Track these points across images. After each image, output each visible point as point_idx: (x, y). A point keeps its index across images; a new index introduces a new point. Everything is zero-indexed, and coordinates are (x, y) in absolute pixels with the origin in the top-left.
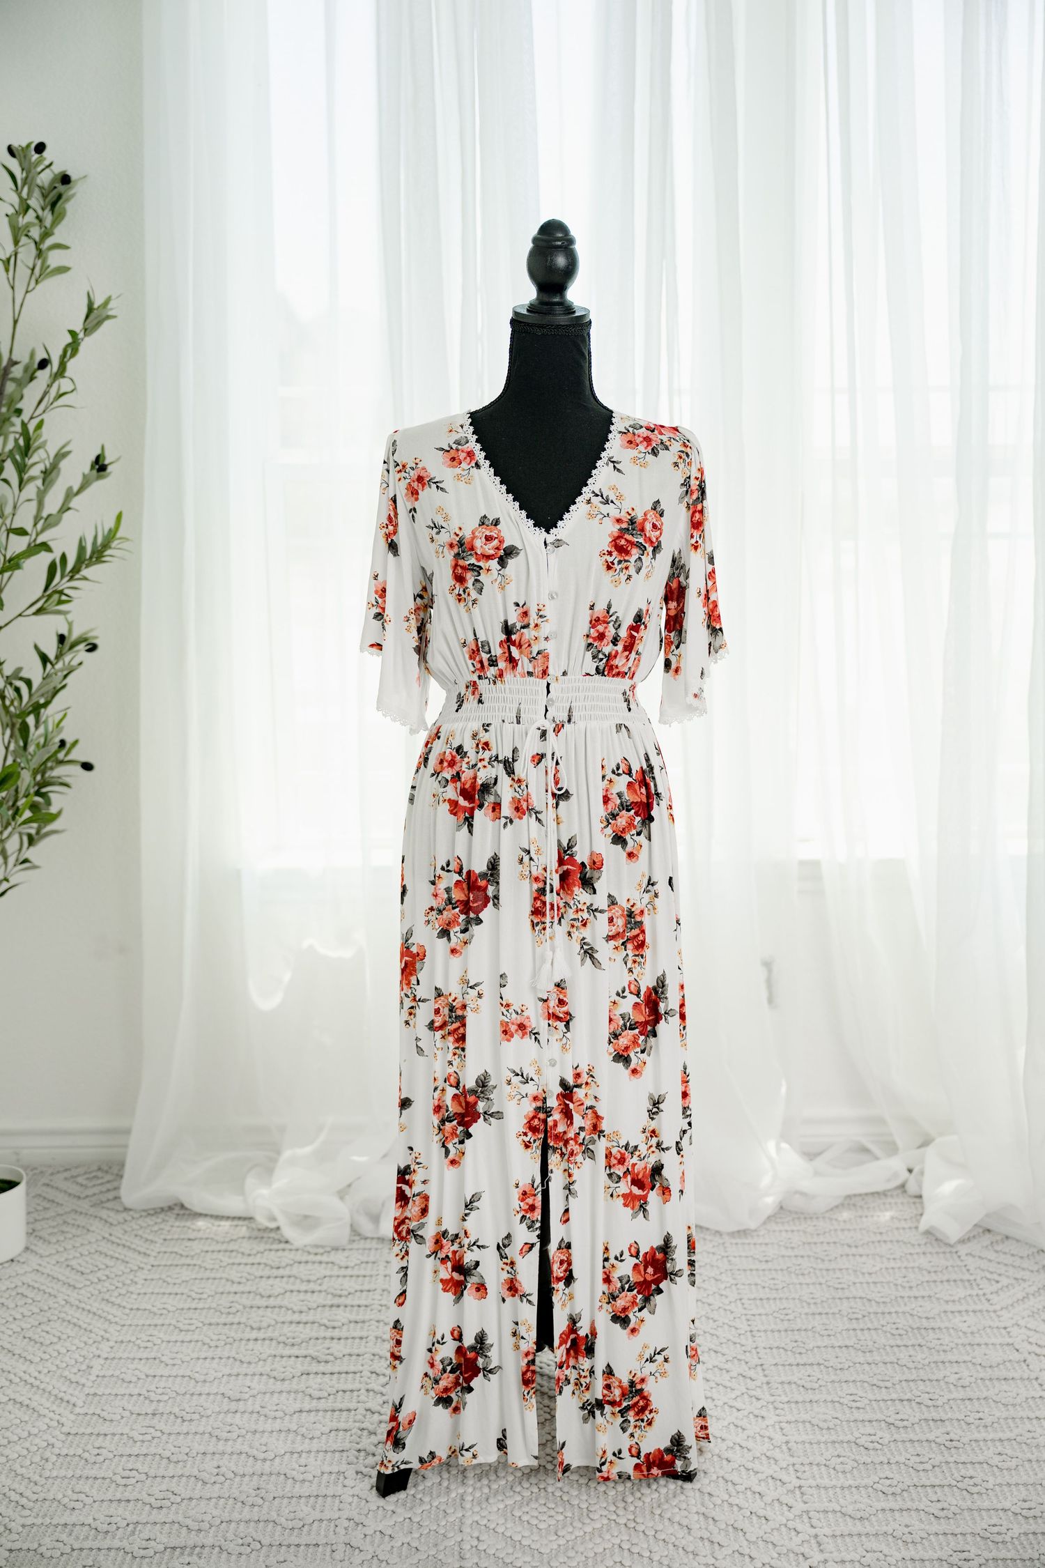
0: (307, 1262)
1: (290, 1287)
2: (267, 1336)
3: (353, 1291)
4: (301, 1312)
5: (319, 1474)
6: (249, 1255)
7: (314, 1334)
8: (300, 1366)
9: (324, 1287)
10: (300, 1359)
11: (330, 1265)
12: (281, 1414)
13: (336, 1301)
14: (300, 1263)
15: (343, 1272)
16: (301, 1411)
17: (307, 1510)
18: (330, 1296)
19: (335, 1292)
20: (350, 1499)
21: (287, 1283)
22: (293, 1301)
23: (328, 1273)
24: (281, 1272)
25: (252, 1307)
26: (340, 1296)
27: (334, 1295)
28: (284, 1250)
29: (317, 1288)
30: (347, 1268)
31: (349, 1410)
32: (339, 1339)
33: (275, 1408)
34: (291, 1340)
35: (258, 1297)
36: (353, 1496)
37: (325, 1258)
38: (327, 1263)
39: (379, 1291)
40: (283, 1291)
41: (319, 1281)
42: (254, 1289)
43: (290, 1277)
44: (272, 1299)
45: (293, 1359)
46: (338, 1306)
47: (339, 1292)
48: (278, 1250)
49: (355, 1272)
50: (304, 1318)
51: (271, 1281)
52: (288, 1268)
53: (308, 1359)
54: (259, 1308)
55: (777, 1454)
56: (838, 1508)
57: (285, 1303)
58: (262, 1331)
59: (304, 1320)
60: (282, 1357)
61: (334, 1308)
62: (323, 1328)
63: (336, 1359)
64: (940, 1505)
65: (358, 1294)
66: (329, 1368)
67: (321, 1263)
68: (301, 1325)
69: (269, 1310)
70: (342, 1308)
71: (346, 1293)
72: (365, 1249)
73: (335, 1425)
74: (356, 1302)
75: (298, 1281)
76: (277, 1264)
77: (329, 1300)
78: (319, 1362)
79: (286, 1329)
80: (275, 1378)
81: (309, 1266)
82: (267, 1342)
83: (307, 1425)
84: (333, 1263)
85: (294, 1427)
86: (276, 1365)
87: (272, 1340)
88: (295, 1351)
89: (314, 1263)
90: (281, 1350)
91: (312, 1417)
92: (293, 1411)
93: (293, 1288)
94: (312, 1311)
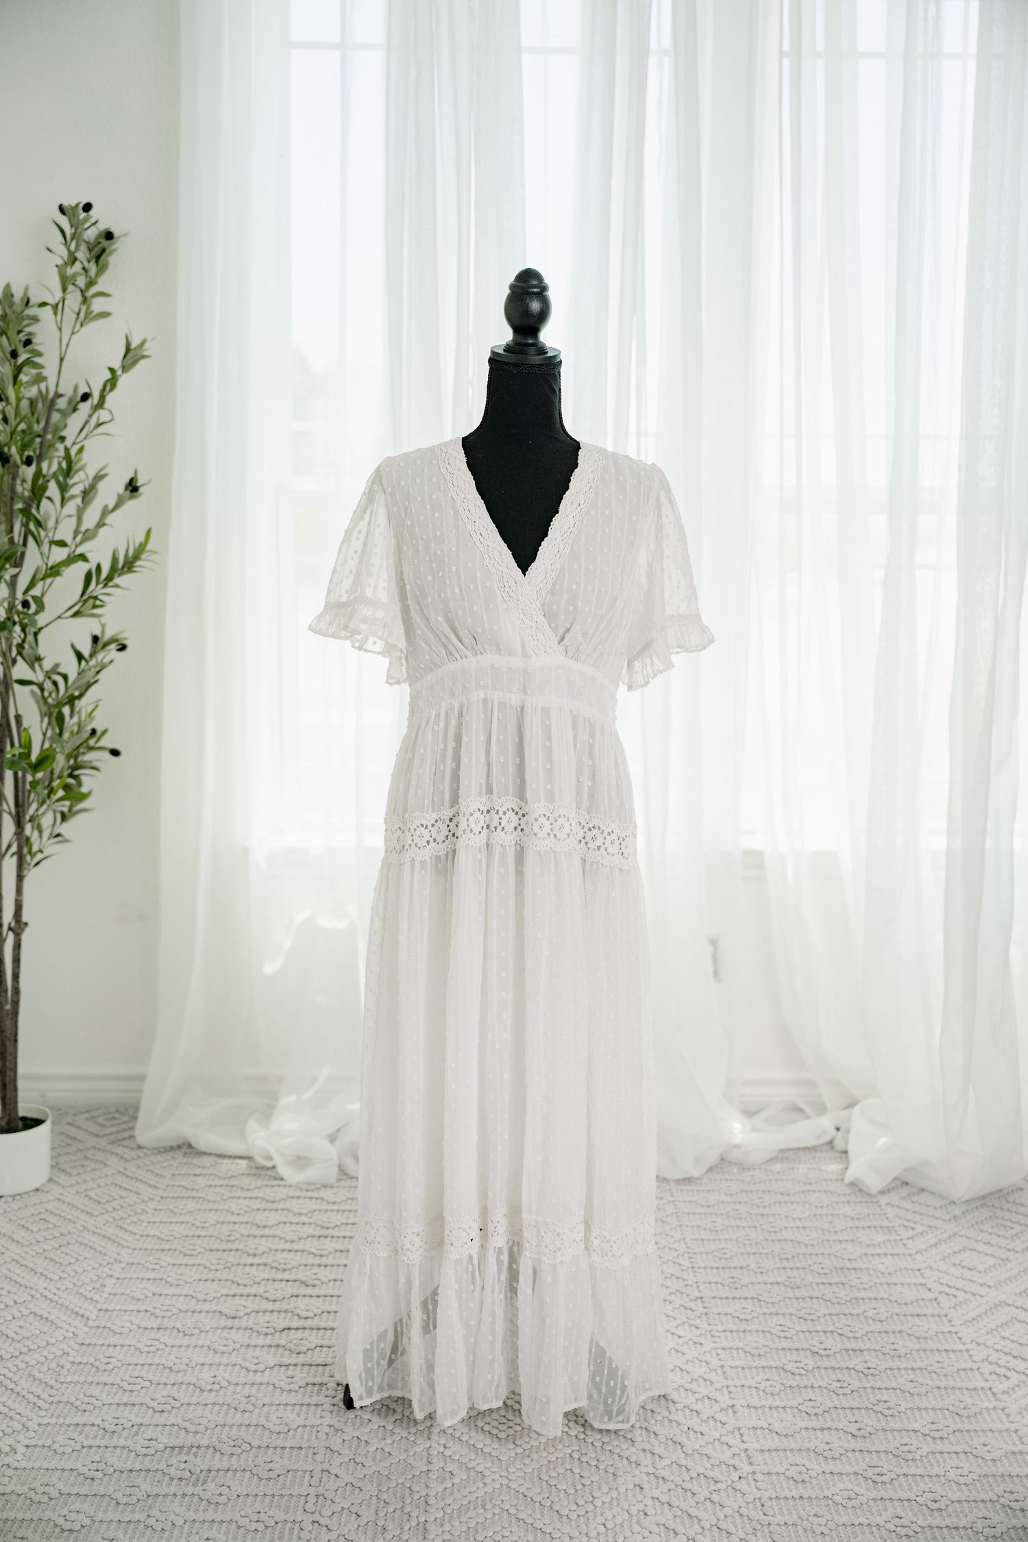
0: (299, 1197)
1: (283, 1219)
2: (261, 1262)
3: (339, 1224)
4: (292, 1241)
5: (305, 1385)
6: (248, 1190)
7: (304, 1261)
8: (290, 1289)
9: (313, 1220)
10: (291, 1283)
11: (319, 1201)
12: (272, 1331)
13: (324, 1232)
14: (293, 1197)
15: (331, 1207)
16: (289, 1329)
17: (292, 1416)
18: (319, 1228)
19: (322, 1224)
21: (281, 1215)
22: (285, 1231)
23: (318, 1207)
24: (276, 1206)
25: (249, 1236)
26: (328, 1228)
27: (323, 1227)
28: (279, 1186)
29: (307, 1220)
30: (334, 1203)
31: (332, 1329)
32: (326, 1266)
33: (267, 1325)
34: (283, 1266)
35: (255, 1227)
37: (315, 1194)
38: (317, 1199)
40: (277, 1222)
41: (310, 1215)
42: (251, 1220)
43: (283, 1210)
44: (267, 1229)
45: (284, 1282)
46: (326, 1237)
47: (327, 1225)
48: (273, 1186)
49: (342, 1207)
50: (295, 1246)
51: (266, 1214)
52: (282, 1202)
53: (298, 1283)
54: (255, 1236)
55: (713, 1376)
56: (766, 1426)
57: (279, 1233)
58: (258, 1257)
60: (274, 1281)
61: (322, 1239)
62: (312, 1256)
63: (322, 1283)
64: (857, 1426)
65: (343, 1226)
66: (315, 1291)
67: (311, 1198)
68: (292, 1253)
69: (264, 1239)
70: (329, 1239)
71: (333, 1225)
72: (351, 1187)
73: (319, 1342)
74: (342, 1234)
75: (291, 1214)
76: (272, 1199)
77: (318, 1232)
78: (307, 1286)
79: (279, 1256)
80: (267, 1299)
81: (301, 1201)
82: (261, 1267)
83: (294, 1342)
84: (322, 1199)
85: (283, 1342)
86: (268, 1288)
87: (266, 1265)
88: (286, 1276)
89: (305, 1198)
90: (274, 1274)
91: (299, 1334)
92: (282, 1329)
93: (286, 1220)
94: (302, 1241)
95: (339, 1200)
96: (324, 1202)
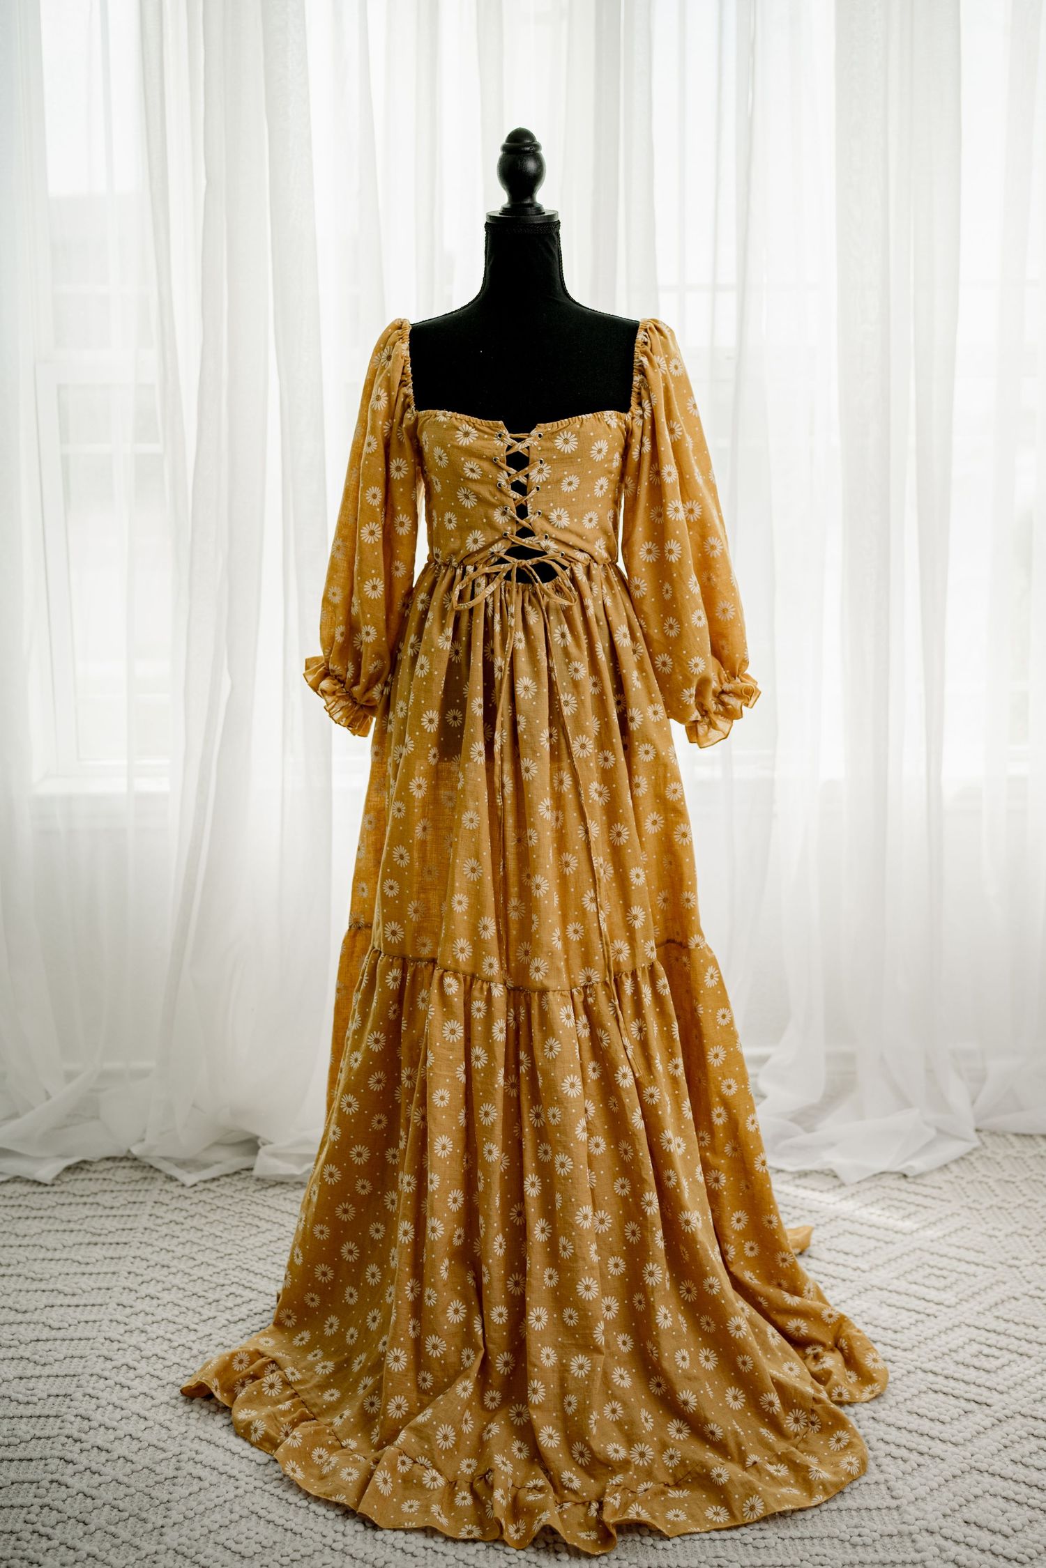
0: (70, 1204)
1: (48, 1227)
2: (14, 1272)
3: (114, 1230)
4: (55, 1250)
5: (45, 1396)
6: (11, 1198)
7: (65, 1270)
8: (45, 1299)
9: (84, 1227)
10: (47, 1293)
11: (95, 1206)
12: (16, 1343)
13: (95, 1239)
14: (63, 1205)
15: (108, 1212)
16: (38, 1340)
17: (23, 1427)
18: (89, 1235)
19: (93, 1230)
20: (73, 1419)
21: (46, 1223)
22: (48, 1240)
23: (91, 1213)
24: (41, 1213)
26: (100, 1235)
27: (93, 1234)
28: (48, 1193)
29: (77, 1227)
30: (112, 1208)
31: (88, 1339)
32: (91, 1274)
33: (11, 1337)
34: (40, 1276)
35: (13, 1236)
36: (77, 1416)
37: (90, 1200)
38: (92, 1204)
39: (141, 1230)
40: (40, 1231)
41: (80, 1221)
42: (10, 1229)
43: (50, 1217)
44: (27, 1238)
45: (39, 1292)
46: (96, 1244)
47: (99, 1231)
48: (42, 1193)
49: (120, 1212)
50: (57, 1255)
51: (29, 1222)
52: (50, 1210)
53: (55, 1292)
54: (11, 1246)
57: (41, 1242)
58: (12, 1267)
59: (57, 1257)
60: (28, 1291)
61: (91, 1246)
62: (76, 1264)
63: (84, 1292)
65: (119, 1232)
66: (74, 1301)
67: (85, 1204)
68: (53, 1262)
69: (22, 1248)
70: (99, 1246)
71: (106, 1232)
72: (134, 1190)
73: (70, 1353)
74: (115, 1240)
75: (58, 1221)
76: (38, 1206)
77: (88, 1238)
78: (65, 1295)
79: (37, 1267)
80: (16, 1311)
81: (73, 1207)
82: (15, 1278)
83: (41, 1353)
84: (98, 1204)
85: (27, 1354)
86: (20, 1298)
87: (20, 1276)
88: (43, 1286)
89: (78, 1204)
90: (27, 1285)
91: (49, 1345)
92: (29, 1340)
93: (51, 1228)
94: (67, 1249)
95: (118, 1205)
96: (101, 1208)
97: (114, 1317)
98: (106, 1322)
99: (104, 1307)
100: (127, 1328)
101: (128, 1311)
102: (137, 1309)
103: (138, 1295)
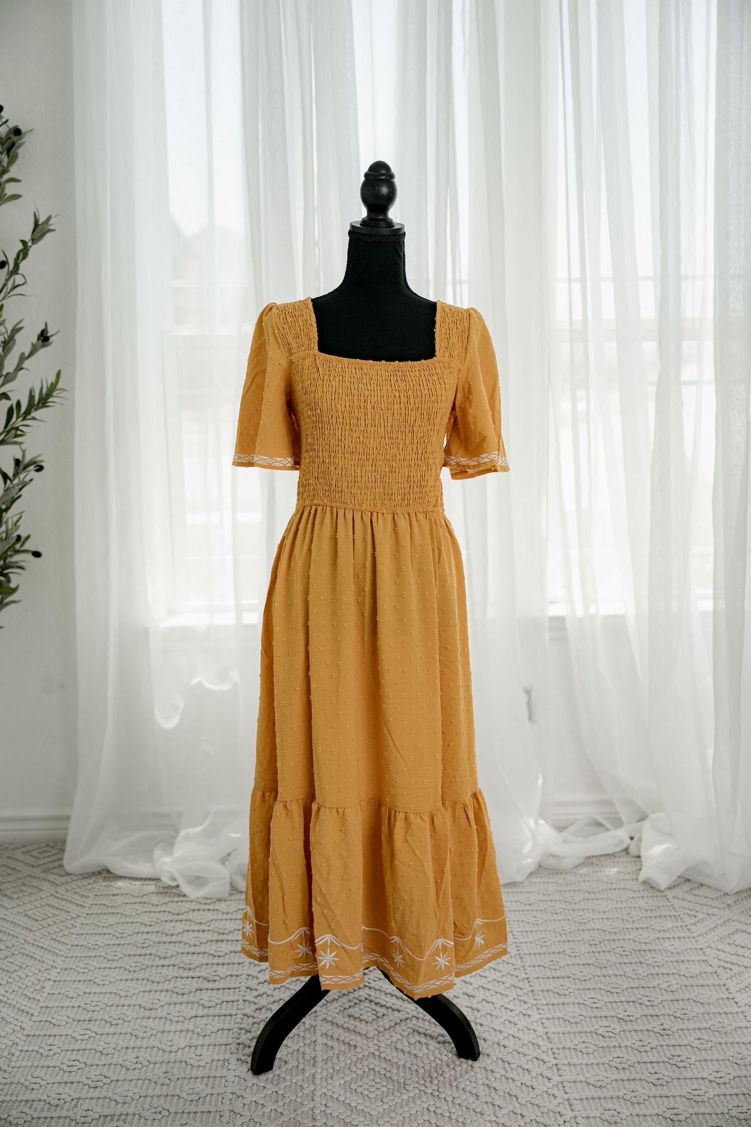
0: (199, 910)
1: (187, 928)
2: (170, 963)
3: (232, 930)
4: (195, 946)
5: (211, 1061)
6: (157, 905)
7: (205, 961)
8: (195, 984)
9: (211, 928)
10: (195, 979)
11: (216, 912)
12: (182, 1019)
13: (221, 937)
14: (194, 910)
15: (225, 916)
16: (196, 1017)
17: (202, 1087)
18: (216, 934)
19: (219, 931)
20: (233, 1079)
21: (185, 925)
22: (189, 938)
23: (215, 917)
24: (180, 917)
25: (160, 943)
26: (223, 934)
27: (219, 933)
28: (182, 901)
29: (207, 928)
30: (228, 913)
31: (231, 1015)
32: (223, 964)
33: (178, 1014)
34: (188, 966)
35: (164, 935)
36: (235, 1076)
37: (211, 907)
38: (214, 910)
40: (182, 931)
41: (208, 923)
42: (161, 929)
43: (186, 920)
44: (174, 937)
45: (190, 979)
46: (222, 941)
47: (223, 931)
48: (177, 902)
49: (234, 916)
50: (197, 950)
51: (173, 924)
52: (186, 914)
53: (201, 979)
54: (165, 943)
55: (540, 1041)
56: (584, 1079)
57: (184, 939)
58: (168, 959)
59: (198, 952)
60: (182, 978)
61: (219, 943)
62: (211, 956)
63: (221, 978)
64: (657, 1076)
65: (236, 932)
66: (216, 985)
67: (209, 910)
68: (195, 955)
69: (172, 944)
70: (225, 942)
71: (228, 931)
72: (240, 900)
73: (221, 1026)
74: (235, 938)
75: (193, 923)
76: (177, 912)
77: (216, 937)
78: (209, 981)
79: (185, 958)
80: (177, 993)
81: (201, 912)
82: (171, 968)
83: (201, 1026)
84: (217, 910)
85: (191, 1028)
86: (177, 984)
87: (174, 966)
88: (191, 974)
89: (204, 910)
90: (182, 973)
91: (204, 1020)
92: (190, 1017)
93: (189, 928)
94: (203, 945)
95: (232, 911)
96: (220, 913)
97: (246, 998)
98: (241, 1001)
99: (237, 990)
100: (257, 1006)
101: (255, 993)
102: (261, 992)
103: (259, 981)
